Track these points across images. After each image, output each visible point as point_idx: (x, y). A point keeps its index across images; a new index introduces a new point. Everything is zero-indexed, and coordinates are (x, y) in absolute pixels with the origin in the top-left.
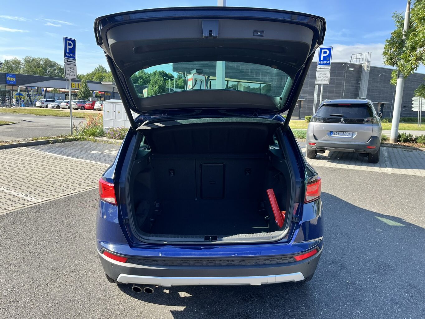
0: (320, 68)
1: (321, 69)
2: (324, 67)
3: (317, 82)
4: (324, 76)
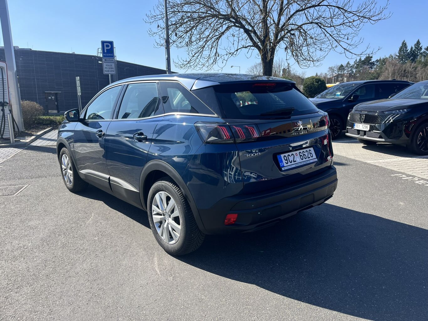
0: (105, 60)
1: (107, 61)
2: (109, 59)
3: (105, 73)
4: (110, 67)
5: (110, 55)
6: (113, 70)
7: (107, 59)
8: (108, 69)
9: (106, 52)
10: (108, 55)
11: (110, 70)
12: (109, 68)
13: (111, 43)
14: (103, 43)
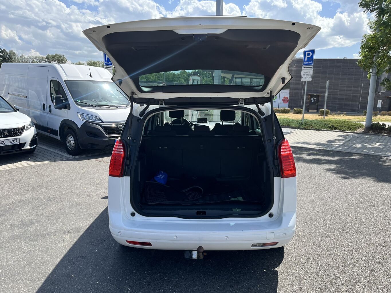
1: (305, 68)
3: (302, 79)
5: (309, 62)
8: (305, 76)
9: (306, 60)
11: (307, 76)
13: (313, 51)
14: (305, 52)
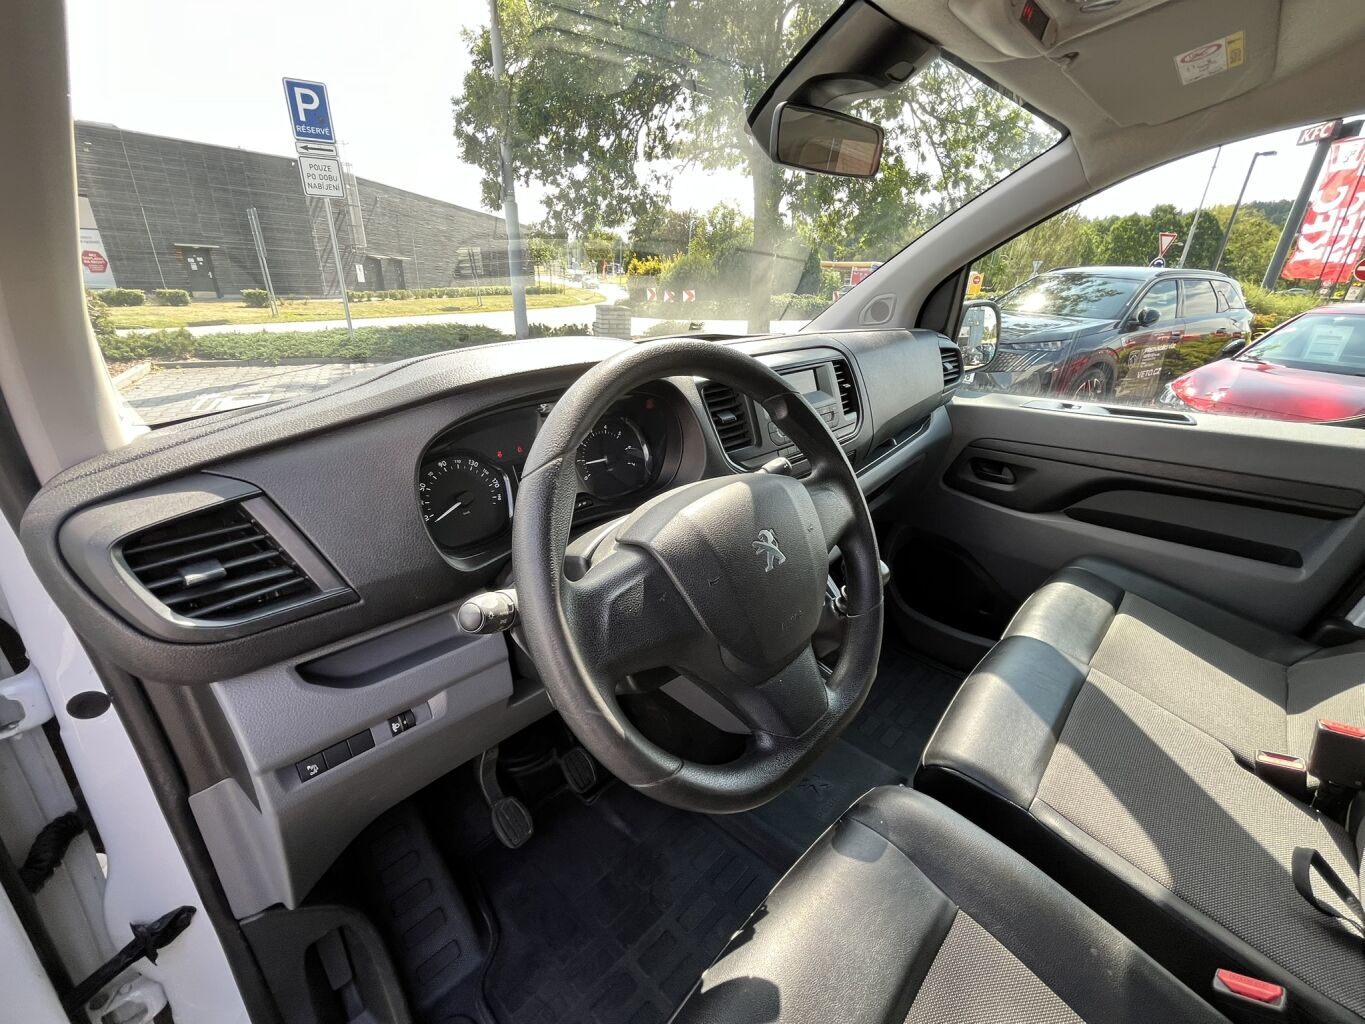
0: (306, 148)
1: (311, 151)
2: (316, 147)
3: (310, 191)
4: (323, 173)
5: (318, 130)
6: (333, 183)
7: (310, 146)
8: (317, 181)
9: (303, 118)
10: (312, 130)
11: (326, 183)
12: (322, 177)
13: (319, 89)
14: (291, 85)
